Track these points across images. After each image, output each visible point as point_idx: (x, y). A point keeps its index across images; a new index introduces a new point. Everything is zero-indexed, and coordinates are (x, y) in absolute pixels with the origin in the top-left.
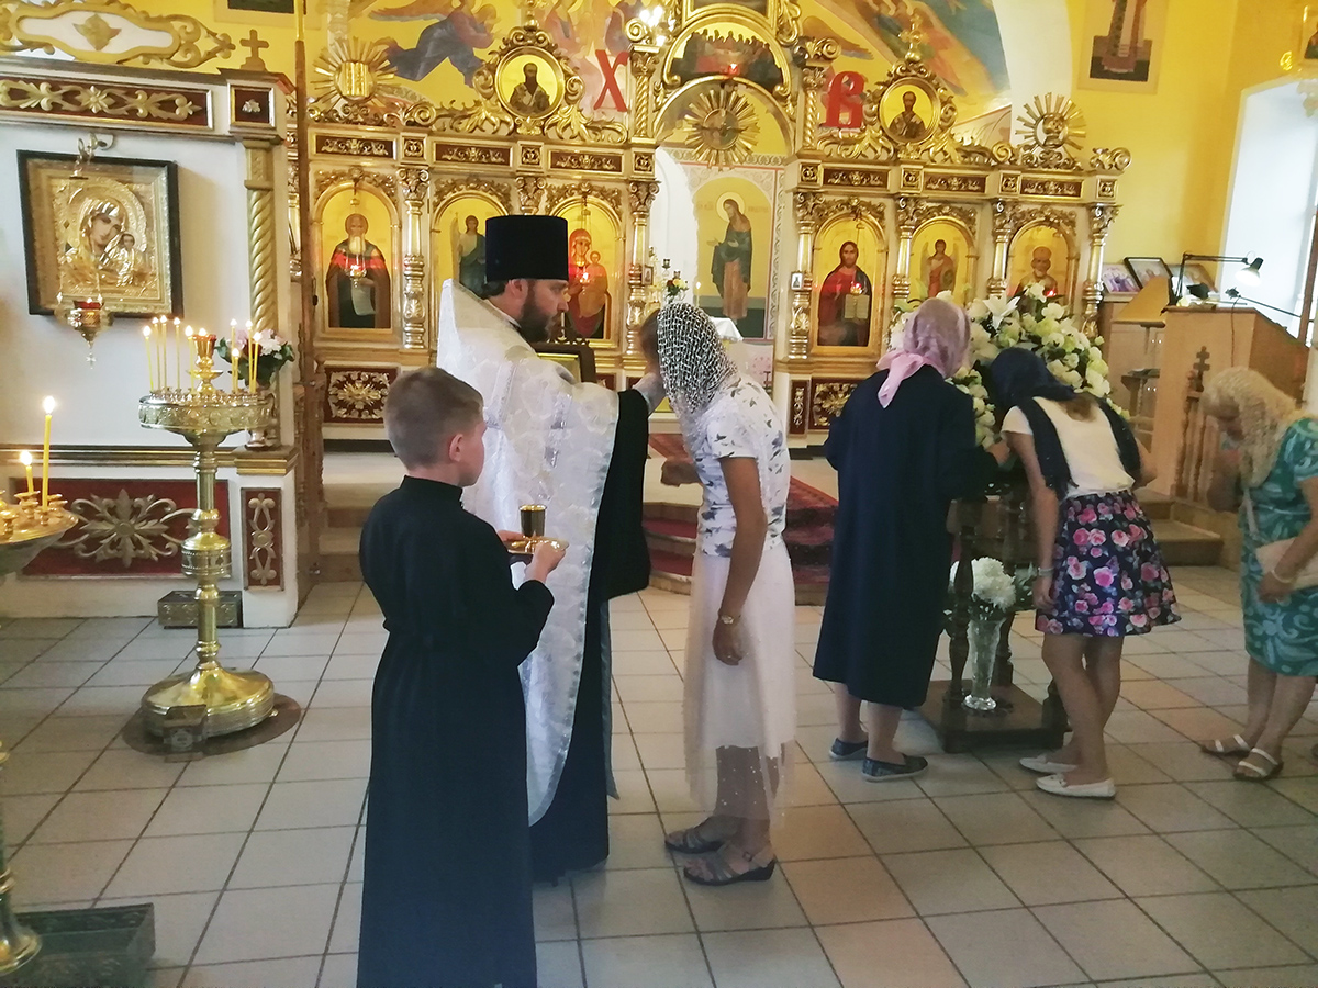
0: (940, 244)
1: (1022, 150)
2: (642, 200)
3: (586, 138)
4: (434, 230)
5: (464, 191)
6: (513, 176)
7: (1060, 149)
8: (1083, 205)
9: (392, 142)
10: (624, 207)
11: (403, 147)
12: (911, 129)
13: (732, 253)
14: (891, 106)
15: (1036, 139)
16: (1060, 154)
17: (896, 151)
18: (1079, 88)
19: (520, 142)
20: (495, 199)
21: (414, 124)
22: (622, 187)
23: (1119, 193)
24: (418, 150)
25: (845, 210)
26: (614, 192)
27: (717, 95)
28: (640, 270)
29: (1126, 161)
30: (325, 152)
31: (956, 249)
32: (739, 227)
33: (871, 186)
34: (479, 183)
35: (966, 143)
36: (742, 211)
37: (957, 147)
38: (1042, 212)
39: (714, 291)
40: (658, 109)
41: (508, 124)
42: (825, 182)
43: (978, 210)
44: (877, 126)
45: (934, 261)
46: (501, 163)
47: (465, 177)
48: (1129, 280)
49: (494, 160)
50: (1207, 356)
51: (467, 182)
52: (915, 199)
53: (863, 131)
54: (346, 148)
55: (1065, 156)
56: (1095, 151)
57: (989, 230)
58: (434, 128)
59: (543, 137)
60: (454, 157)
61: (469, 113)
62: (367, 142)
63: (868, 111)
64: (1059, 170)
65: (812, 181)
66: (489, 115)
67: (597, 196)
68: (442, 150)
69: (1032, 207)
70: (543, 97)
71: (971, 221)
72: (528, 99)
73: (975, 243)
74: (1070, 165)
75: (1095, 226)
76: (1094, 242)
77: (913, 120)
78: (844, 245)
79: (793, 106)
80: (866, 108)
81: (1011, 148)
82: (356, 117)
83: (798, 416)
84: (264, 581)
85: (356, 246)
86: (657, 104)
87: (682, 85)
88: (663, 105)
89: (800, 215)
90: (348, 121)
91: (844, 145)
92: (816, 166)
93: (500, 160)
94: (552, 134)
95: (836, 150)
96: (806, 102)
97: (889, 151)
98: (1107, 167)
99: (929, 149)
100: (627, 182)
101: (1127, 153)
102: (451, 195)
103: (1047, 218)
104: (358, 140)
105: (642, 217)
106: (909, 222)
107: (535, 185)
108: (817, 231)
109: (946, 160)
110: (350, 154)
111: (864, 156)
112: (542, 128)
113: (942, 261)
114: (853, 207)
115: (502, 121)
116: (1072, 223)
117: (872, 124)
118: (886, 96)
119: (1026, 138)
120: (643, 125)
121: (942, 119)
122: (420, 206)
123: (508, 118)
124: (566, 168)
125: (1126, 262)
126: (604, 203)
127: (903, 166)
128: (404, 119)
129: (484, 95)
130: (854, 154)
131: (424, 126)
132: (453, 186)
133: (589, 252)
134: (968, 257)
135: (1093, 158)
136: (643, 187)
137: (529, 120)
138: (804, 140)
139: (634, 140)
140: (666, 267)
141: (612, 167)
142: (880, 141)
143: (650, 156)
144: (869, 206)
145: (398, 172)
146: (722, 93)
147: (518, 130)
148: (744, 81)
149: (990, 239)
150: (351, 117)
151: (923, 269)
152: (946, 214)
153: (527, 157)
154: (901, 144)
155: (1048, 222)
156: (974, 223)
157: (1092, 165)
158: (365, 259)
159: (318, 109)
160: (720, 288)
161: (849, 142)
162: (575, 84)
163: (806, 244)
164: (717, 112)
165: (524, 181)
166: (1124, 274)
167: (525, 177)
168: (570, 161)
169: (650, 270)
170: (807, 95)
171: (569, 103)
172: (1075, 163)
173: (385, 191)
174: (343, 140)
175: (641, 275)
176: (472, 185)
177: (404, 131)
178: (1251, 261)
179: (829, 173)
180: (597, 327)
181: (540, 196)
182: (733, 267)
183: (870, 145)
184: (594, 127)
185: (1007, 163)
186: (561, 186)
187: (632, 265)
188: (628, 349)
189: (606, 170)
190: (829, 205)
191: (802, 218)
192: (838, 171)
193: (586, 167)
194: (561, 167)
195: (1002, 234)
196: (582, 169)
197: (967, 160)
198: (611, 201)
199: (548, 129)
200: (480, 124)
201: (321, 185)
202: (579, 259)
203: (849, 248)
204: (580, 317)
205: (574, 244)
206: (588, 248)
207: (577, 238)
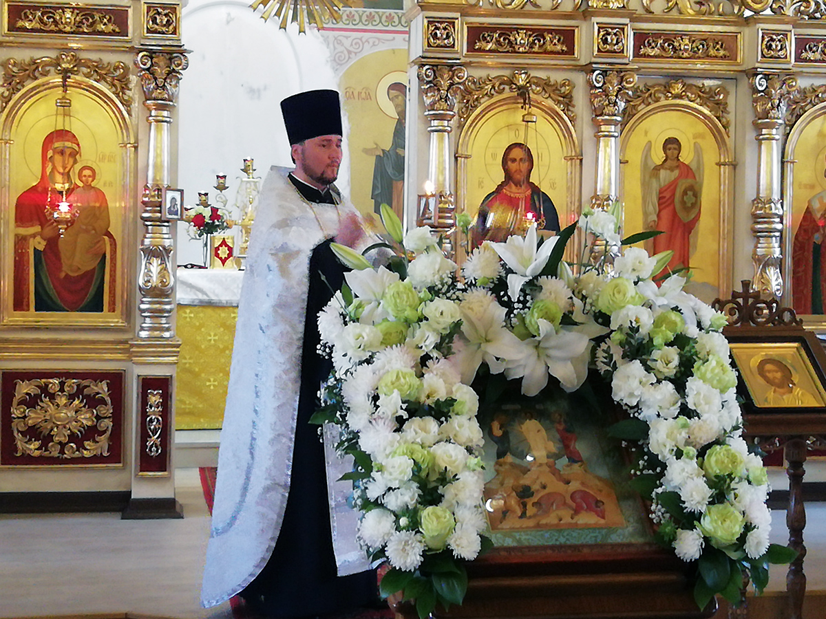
0: (672, 144)
2: (160, 81)
10: (134, 93)
22: (127, 59)
25: (507, 93)
26: (116, 68)
28: (159, 196)
31: (698, 151)
33: (546, 52)
42: (471, 48)
43: (732, 90)
45: (663, 173)
52: (620, 71)
57: (749, 118)
65: (445, 46)
67: (88, 76)
71: (719, 107)
73: (730, 142)
78: (510, 148)
89: (428, 101)
92: (453, 22)
100: (136, 51)
105: (163, 108)
106: (611, 109)
108: (461, 126)
109: (670, 9)
113: (676, 173)
114: (519, 88)
126: (100, 86)
127: (595, 20)
133: (78, 167)
134: (719, 164)
136: (161, 61)
141: (111, 27)
143: (172, 8)
144: (546, 85)
149: (751, 135)
151: (645, 185)
152: (679, 97)
156: (725, 111)
163: (441, 149)
168: (41, 20)
169: (177, 195)
175: (161, 205)
179: (476, 34)
180: (92, 290)
185: (768, 12)
186: (27, 60)
187: (146, 188)
188: (142, 329)
189: (102, 33)
190: (479, 84)
191: (432, 107)
192: (492, 29)
193: (68, 29)
194: (25, 29)
195: (770, 126)
196: (60, 31)
197: (704, 8)
198: (112, 84)
202: (59, 178)
203: (517, 153)
204: (63, 275)
205: (50, 153)
206: (75, 162)
207: (57, 145)
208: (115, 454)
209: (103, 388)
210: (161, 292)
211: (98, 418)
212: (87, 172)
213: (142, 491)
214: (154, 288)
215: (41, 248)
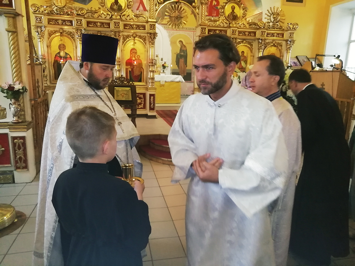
0: (243, 52)
1: (267, 23)
2: (152, 39)
3: (134, 19)
6: (111, 31)
7: (278, 23)
8: (284, 40)
9: (72, 21)
10: (147, 42)
11: (76, 22)
12: (234, 17)
13: (181, 56)
14: (228, 10)
15: (271, 20)
16: (277, 25)
17: (229, 24)
18: (283, 5)
19: (113, 21)
21: (79, 15)
22: (146, 35)
23: (295, 37)
24: (81, 23)
26: (143, 37)
27: (175, 6)
28: (152, 61)
29: (297, 27)
30: (51, 24)
31: (247, 54)
32: (183, 48)
35: (250, 21)
36: (184, 44)
37: (248, 22)
38: (273, 43)
39: (176, 67)
40: (157, 10)
41: (109, 15)
42: (208, 33)
43: (254, 42)
44: (224, 16)
45: (241, 57)
46: (108, 27)
47: (96, 32)
48: (297, 62)
49: (105, 26)
50: (324, 85)
52: (235, 38)
53: (220, 17)
54: (58, 22)
55: (279, 25)
56: (288, 24)
57: (257, 48)
58: (86, 16)
59: (121, 19)
60: (92, 25)
61: (97, 11)
62: (64, 21)
63: (221, 11)
64: (277, 30)
65: (204, 33)
66: (103, 12)
67: (138, 38)
68: (88, 23)
69: (269, 41)
70: (121, 7)
71: (252, 45)
72: (115, 7)
73: (253, 52)
74: (281, 28)
75: (288, 46)
76: (288, 51)
77: (234, 14)
79: (198, 10)
80: (220, 10)
81: (264, 23)
82: (60, 13)
84: (21, 168)
85: (62, 54)
86: (156, 9)
87: (164, 3)
88: (158, 9)
90: (57, 14)
91: (214, 22)
92: (205, 28)
93: (107, 26)
94: (123, 18)
95: (212, 23)
96: (202, 8)
97: (227, 24)
98: (291, 29)
99: (239, 23)
100: (148, 33)
101: (297, 24)
103: (274, 44)
104: (61, 20)
105: (153, 44)
107: (119, 34)
109: (244, 27)
110: (59, 25)
111: (220, 25)
112: (120, 16)
115: (107, 14)
116: (281, 46)
117: (222, 15)
118: (226, 7)
119: (268, 20)
120: (152, 15)
121: (243, 14)
123: (109, 13)
124: (128, 29)
125: (297, 57)
126: (140, 40)
127: (231, 28)
128: (76, 13)
129: (101, 6)
130: (217, 25)
131: (83, 16)
134: (251, 56)
135: (287, 26)
136: (152, 35)
137: (116, 13)
138: (202, 20)
139: (149, 20)
140: (162, 60)
141: (142, 29)
142: (225, 21)
143: (154, 25)
145: (74, 30)
146: (176, 6)
147: (113, 17)
148: (183, 2)
149: (257, 51)
150: (59, 13)
152: (244, 43)
153: (116, 25)
154: (231, 21)
155: (274, 45)
156: (252, 46)
157: (287, 28)
158: (65, 58)
159: (47, 10)
160: (178, 66)
161: (215, 21)
162: (130, 2)
164: (175, 12)
165: (115, 33)
166: (296, 61)
167: (115, 32)
168: (130, 27)
169: (156, 61)
170: (202, 6)
171: (128, 8)
172: (282, 27)
173: (71, 36)
174: (56, 20)
175: (152, 62)
177: (76, 17)
178: (336, 56)
179: (209, 31)
180: (140, 78)
181: (120, 38)
182: (182, 61)
183: (221, 22)
184: (137, 16)
185: (262, 27)
186: (127, 35)
187: (150, 59)
188: (149, 85)
192: (212, 30)
193: (135, 29)
194: (127, 29)
195: (261, 49)
196: (133, 29)
197: (250, 27)
198: (143, 40)
199: (122, 16)
200: (100, 15)
201: (50, 35)
202: (133, 57)
204: (134, 75)
205: (132, 53)
206: (136, 54)
207: (133, 51)
208: (144, 107)
209: (142, 96)
210: (153, 79)
211: (141, 101)
212: (138, 56)
213: (150, 114)
214: (152, 78)
215: (130, 70)
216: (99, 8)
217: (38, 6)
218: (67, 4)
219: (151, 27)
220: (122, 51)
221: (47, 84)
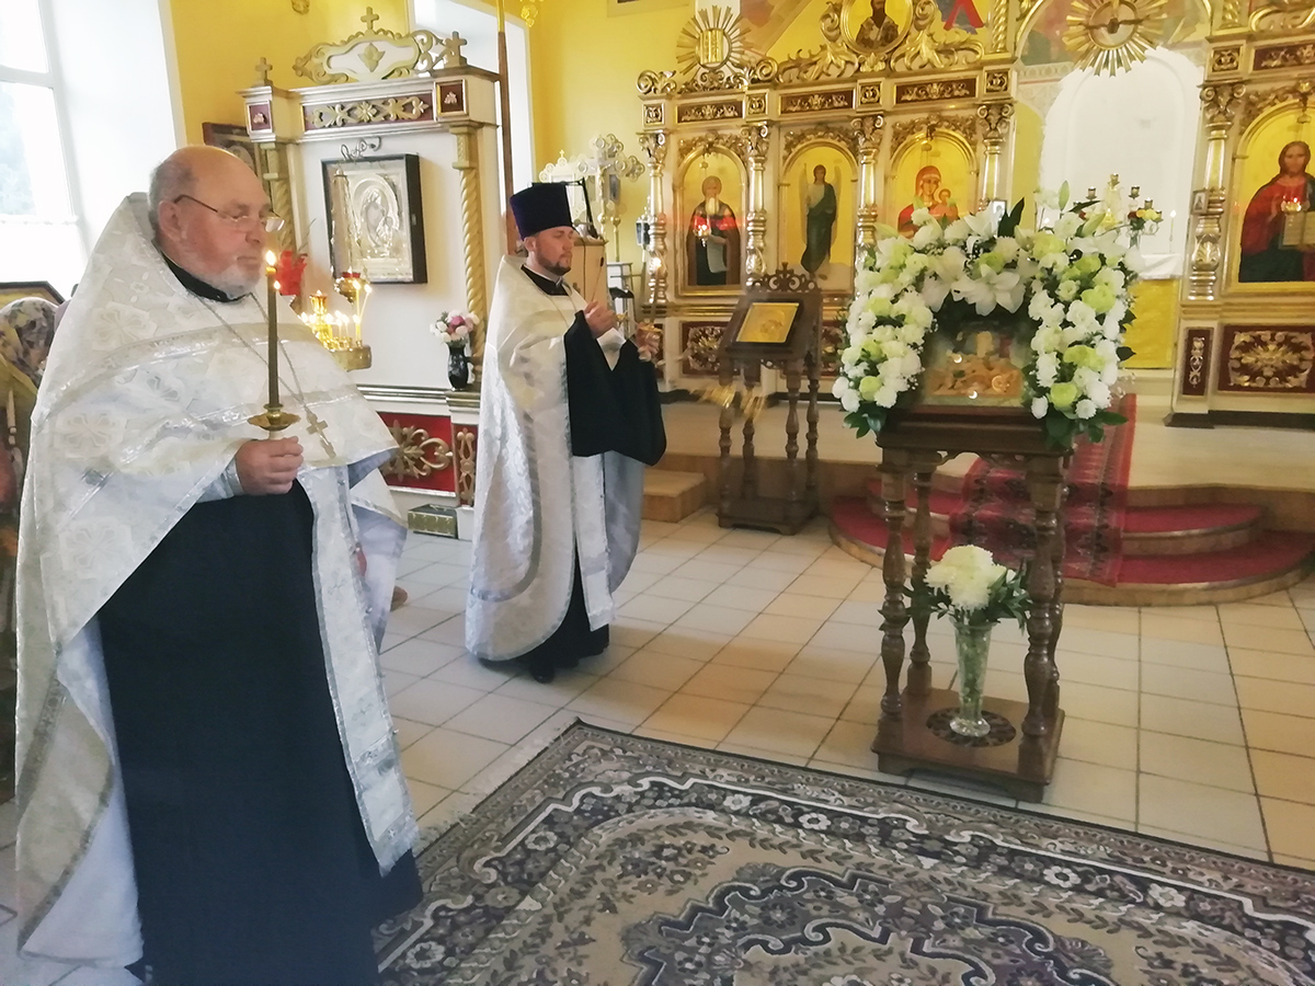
3: (936, 64)
4: (782, 185)
5: (813, 141)
6: (851, 118)
9: (741, 102)
10: (978, 136)
11: (748, 106)
19: (859, 82)
20: (843, 144)
21: (758, 81)
24: (760, 106)
25: (1289, 100)
26: (967, 120)
30: (685, 121)
34: (828, 130)
40: (1023, 16)
41: (852, 64)
42: (1257, 66)
46: (844, 107)
47: (813, 127)
49: (836, 104)
51: (814, 132)
54: (702, 114)
58: (778, 81)
59: (890, 73)
60: (798, 108)
61: (815, 59)
62: (719, 106)
65: (1229, 69)
66: (834, 58)
67: (947, 127)
68: (788, 101)
70: (893, 28)
78: (1286, 149)
82: (712, 83)
83: (1195, 373)
85: (711, 207)
86: (1022, 9)
88: (1029, 10)
89: (1209, 116)
90: (705, 89)
91: (1292, 12)
92: (1236, 49)
93: (843, 103)
94: (900, 67)
95: (1278, 20)
100: (976, 106)
102: (799, 147)
104: (712, 105)
105: (995, 144)
107: (874, 125)
108: (1239, 134)
110: (706, 119)
112: (887, 61)
114: (1304, 94)
115: (847, 62)
120: (1001, 37)
122: (763, 162)
123: (853, 59)
124: (912, 101)
126: (956, 134)
128: (750, 78)
129: (829, 38)
130: (1307, 23)
132: (801, 138)
133: (938, 191)
136: (995, 110)
138: (1224, 18)
139: (987, 57)
141: (964, 92)
143: (1005, 72)
145: (744, 131)
147: (861, 69)
150: (708, 84)
153: (866, 97)
158: (716, 218)
159: (676, 82)
161: (1302, 6)
162: (927, 7)
163: (1217, 154)
165: (862, 122)
167: (863, 118)
168: (917, 94)
171: (919, 29)
173: (736, 151)
174: (699, 108)
176: (820, 134)
177: (750, 89)
179: (1263, 55)
184: (946, 51)
186: (909, 121)
187: (981, 200)
189: (958, 97)
190: (1262, 97)
191: (1212, 120)
192: (1278, 48)
193: (935, 97)
194: (906, 101)
196: (930, 99)
198: (964, 132)
199: (896, 61)
200: (825, 69)
201: (684, 151)
202: (927, 199)
203: (1296, 150)
205: (921, 183)
206: (937, 187)
207: (925, 177)
216: (823, 48)
217: (653, 76)
218: (732, 54)
219: (992, 83)
220: (886, 179)
221: (665, 298)
